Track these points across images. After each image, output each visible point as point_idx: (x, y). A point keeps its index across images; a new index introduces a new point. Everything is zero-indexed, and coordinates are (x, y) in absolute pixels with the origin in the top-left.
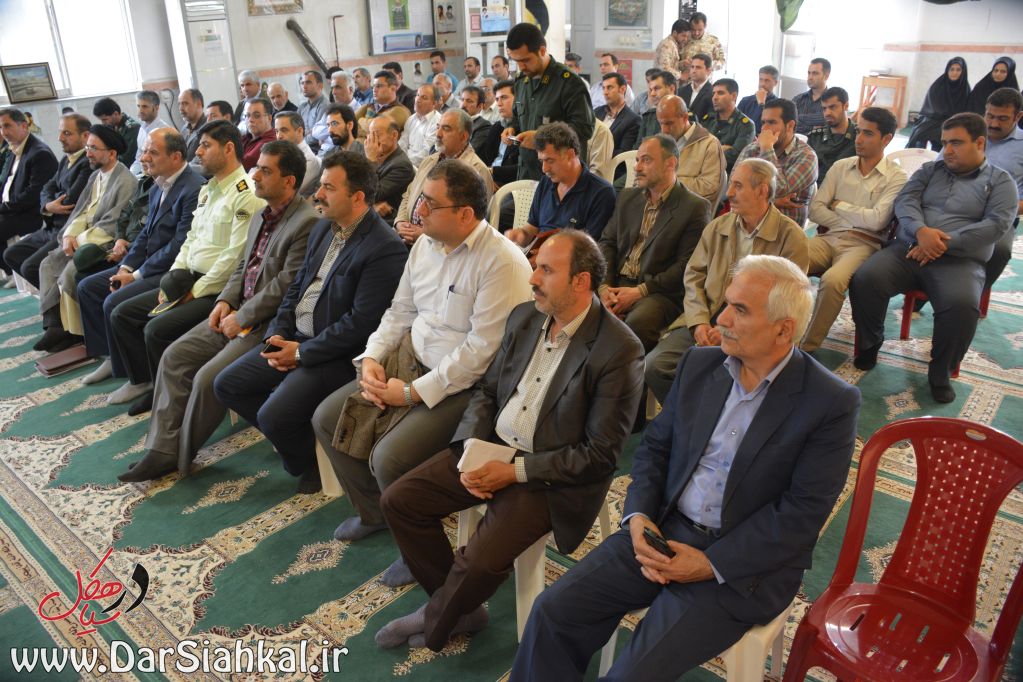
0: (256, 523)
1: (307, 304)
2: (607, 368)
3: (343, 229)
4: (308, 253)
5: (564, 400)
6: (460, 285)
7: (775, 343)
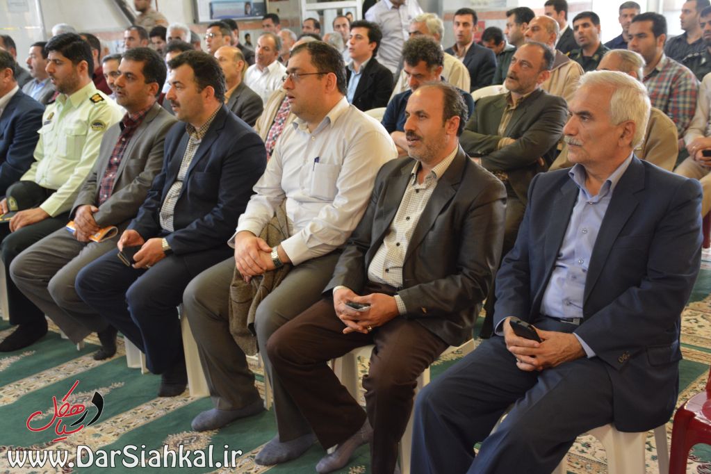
0: (115, 422)
1: (169, 205)
2: (472, 206)
3: (197, 128)
4: (166, 157)
5: (431, 235)
6: (325, 156)
7: (618, 145)
